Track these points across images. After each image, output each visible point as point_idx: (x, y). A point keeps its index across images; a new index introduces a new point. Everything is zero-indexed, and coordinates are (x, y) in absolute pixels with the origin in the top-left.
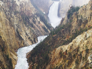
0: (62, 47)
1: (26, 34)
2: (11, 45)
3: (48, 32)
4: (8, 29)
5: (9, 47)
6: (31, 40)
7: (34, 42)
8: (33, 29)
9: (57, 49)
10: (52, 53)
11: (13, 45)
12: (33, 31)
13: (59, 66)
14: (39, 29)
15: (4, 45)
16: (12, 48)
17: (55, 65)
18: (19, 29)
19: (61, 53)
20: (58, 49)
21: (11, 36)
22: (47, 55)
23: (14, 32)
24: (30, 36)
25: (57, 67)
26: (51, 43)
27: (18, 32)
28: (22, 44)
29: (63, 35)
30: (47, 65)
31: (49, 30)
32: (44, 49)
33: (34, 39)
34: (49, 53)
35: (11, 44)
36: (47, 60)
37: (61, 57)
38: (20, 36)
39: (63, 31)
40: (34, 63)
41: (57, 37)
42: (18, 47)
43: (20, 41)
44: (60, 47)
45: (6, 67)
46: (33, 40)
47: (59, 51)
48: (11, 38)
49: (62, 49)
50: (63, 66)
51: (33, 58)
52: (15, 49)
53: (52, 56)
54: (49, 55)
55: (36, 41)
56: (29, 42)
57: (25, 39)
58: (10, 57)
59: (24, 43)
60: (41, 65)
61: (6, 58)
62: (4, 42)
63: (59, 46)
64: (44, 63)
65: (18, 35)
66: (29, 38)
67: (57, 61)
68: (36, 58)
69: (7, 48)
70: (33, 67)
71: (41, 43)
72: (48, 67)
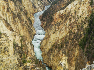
0: (60, 11)
1: (38, 5)
2: (30, 12)
3: (51, 3)
4: (28, 3)
5: (29, 13)
8: (42, 1)
9: (57, 13)
10: (54, 15)
11: (31, 11)
12: (42, 3)
13: (59, 23)
14: (45, 2)
15: (26, 12)
16: (31, 13)
17: (57, 22)
18: (34, 3)
19: (60, 15)
21: (30, 7)
22: (52, 16)
23: (31, 4)
24: (40, 6)
25: (58, 23)
26: (53, 10)
27: (33, 4)
28: (36, 11)
29: (60, 4)
30: (52, 22)
31: (51, 2)
32: (49, 13)
33: (43, 7)
35: (30, 11)
36: (52, 19)
37: (60, 17)
38: (35, 6)
39: (60, 2)
41: (56, 6)
42: (34, 13)
43: (35, 9)
44: (59, 11)
45: (28, 24)
46: (42, 8)
47: (59, 14)
48: (30, 8)
50: (62, 22)
51: (43, 19)
52: (33, 14)
53: (55, 17)
54: (53, 16)
55: (44, 9)
56: (40, 10)
57: (37, 8)
59: (37, 10)
60: (49, 22)
61: (28, 19)
62: (26, 10)
65: (34, 6)
66: (40, 7)
67: (58, 19)
68: (45, 18)
69: (28, 14)
70: (44, 24)
71: (47, 9)
72: (53, 23)
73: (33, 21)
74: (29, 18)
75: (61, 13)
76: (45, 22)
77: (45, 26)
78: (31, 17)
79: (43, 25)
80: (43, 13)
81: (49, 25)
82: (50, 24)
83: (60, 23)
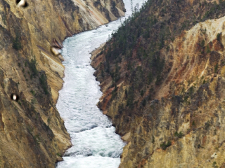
0: (205, 25)
2: (39, 30)
5: (34, 35)
6: (103, 10)
7: (112, 16)
9: (189, 33)
10: (173, 45)
11: (46, 27)
13: (197, 88)
15: (18, 30)
16: (44, 38)
17: (186, 84)
19: (202, 47)
20: (192, 34)
22: (159, 54)
25: (191, 89)
26: (168, 16)
28: (77, 25)
30: (159, 84)
32: (147, 36)
33: (113, 5)
34: (162, 46)
35: (42, 24)
36: (159, 69)
37: (202, 57)
40: (118, 81)
42: (64, 34)
43: (68, 16)
44: (198, 26)
45: (29, 98)
46: (109, 8)
47: (196, 40)
48: (39, 8)
49: (203, 32)
50: (212, 86)
51: (113, 67)
53: (175, 55)
54: (163, 52)
55: (120, 11)
56: (96, 16)
57: (82, 8)
58: (40, 66)
59: (80, 21)
60: (141, 86)
61: (27, 69)
62: (19, 21)
63: (194, 24)
64: (151, 81)
66: (97, 3)
67: (192, 70)
68: (122, 65)
69: (28, 40)
70: (114, 95)
71: (136, 15)
72: (163, 92)
73: (52, 81)
74: (32, 66)
75: (212, 37)
76: (123, 86)
77: (121, 107)
78: (47, 56)
79: (109, 105)
80: (114, 35)
81: (144, 104)
82: (150, 98)
83: (200, 92)
